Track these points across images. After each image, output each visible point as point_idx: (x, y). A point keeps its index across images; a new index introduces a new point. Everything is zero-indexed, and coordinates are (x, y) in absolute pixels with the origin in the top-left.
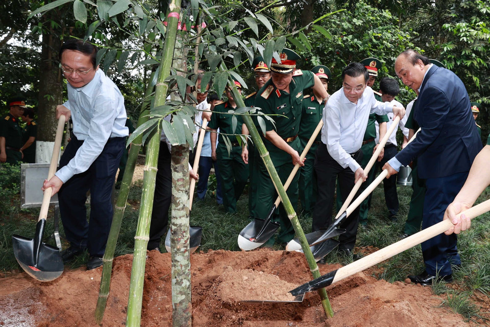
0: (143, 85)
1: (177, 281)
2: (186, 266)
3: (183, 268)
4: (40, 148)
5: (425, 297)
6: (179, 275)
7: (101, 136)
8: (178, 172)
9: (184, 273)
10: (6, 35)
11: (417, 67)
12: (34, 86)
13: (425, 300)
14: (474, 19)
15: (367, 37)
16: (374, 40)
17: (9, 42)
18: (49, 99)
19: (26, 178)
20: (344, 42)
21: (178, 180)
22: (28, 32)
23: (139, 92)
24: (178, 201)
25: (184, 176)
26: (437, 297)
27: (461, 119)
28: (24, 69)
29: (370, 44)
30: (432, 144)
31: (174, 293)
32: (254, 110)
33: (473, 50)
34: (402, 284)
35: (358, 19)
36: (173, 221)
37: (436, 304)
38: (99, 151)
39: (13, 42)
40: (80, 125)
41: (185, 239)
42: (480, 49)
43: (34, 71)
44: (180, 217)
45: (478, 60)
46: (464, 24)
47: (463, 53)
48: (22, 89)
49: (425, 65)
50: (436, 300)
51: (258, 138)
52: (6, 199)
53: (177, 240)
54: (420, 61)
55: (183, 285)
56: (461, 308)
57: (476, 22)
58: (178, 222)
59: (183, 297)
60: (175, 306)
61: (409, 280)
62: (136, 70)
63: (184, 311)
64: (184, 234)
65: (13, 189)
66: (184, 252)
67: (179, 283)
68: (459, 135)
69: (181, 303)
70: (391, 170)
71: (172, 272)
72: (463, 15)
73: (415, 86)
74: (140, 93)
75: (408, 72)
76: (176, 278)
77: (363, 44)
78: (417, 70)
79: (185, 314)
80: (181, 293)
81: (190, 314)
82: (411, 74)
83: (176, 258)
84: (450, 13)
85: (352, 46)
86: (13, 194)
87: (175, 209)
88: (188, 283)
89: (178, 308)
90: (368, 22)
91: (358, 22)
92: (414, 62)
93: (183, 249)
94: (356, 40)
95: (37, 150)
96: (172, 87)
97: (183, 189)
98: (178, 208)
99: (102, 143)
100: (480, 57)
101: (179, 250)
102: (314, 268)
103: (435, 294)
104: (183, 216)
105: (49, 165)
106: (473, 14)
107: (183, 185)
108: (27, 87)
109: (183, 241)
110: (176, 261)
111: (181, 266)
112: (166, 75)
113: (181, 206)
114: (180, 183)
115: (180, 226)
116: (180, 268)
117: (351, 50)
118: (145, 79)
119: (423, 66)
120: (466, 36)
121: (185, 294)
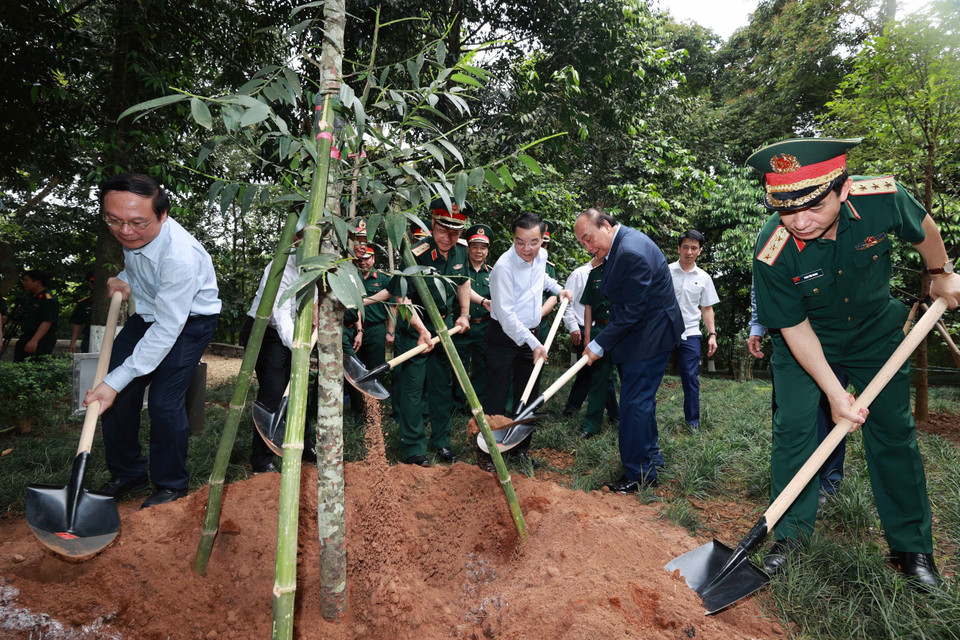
0: (232, 257)
1: (327, 505)
2: (339, 484)
3: (336, 487)
4: (96, 335)
5: (632, 508)
6: (330, 497)
7: (173, 319)
8: (327, 353)
9: (336, 495)
10: (41, 190)
11: (603, 229)
12: (82, 257)
13: (634, 512)
14: (641, 180)
15: (530, 196)
16: (538, 199)
17: (46, 199)
18: (110, 269)
19: (81, 374)
20: (501, 200)
21: (328, 365)
22: (74, 186)
23: (226, 266)
24: (328, 394)
25: (337, 358)
26: (647, 507)
27: (664, 287)
28: (67, 236)
29: (531, 205)
30: (639, 322)
31: (321, 524)
32: (427, 271)
33: (642, 215)
34: (600, 493)
35: (518, 174)
36: (320, 421)
37: (649, 516)
38: (170, 342)
39: (51, 199)
40: (144, 303)
41: (338, 446)
42: (651, 215)
43: (84, 238)
44: (331, 417)
45: (649, 226)
46: (632, 186)
47: (632, 219)
48: (63, 261)
49: (612, 226)
50: (647, 511)
51: (433, 308)
52: (46, 405)
53: (327, 448)
54: (606, 222)
55: (336, 512)
56: (683, 520)
57: (643, 184)
58: (328, 423)
59: (336, 528)
60: (324, 542)
61: (606, 488)
62: (222, 238)
63: (337, 549)
64: (337, 440)
65: (57, 390)
66: (337, 465)
67: (329, 509)
68: (662, 307)
69: (332, 537)
70: (592, 355)
71: (320, 494)
72: (628, 176)
73: (602, 253)
74: (228, 267)
75: (592, 237)
76: (325, 501)
77: (525, 204)
78: (604, 234)
79: (338, 553)
80: (333, 523)
81: (344, 552)
82: (596, 239)
83: (325, 475)
84: (613, 173)
85: (511, 206)
86: (58, 398)
87: (324, 406)
88: (342, 509)
89: (328, 544)
90: (530, 177)
91: (519, 178)
92: (599, 224)
93: (335, 461)
94: (516, 199)
95: (91, 337)
96: (325, 233)
97: (335, 377)
98: (329, 403)
99: (173, 329)
100: (651, 224)
101: (329, 462)
102: (505, 478)
103: (642, 504)
104: (335, 415)
105: (99, 355)
106: (638, 176)
107: (334, 371)
108: (71, 259)
109: (335, 450)
110: (326, 478)
111: (333, 485)
112: (317, 217)
113: (332, 401)
114: (331, 368)
115: (332, 428)
116: (330, 487)
117: (510, 210)
118: (234, 250)
119: (610, 228)
120: (634, 199)
121: (338, 524)
